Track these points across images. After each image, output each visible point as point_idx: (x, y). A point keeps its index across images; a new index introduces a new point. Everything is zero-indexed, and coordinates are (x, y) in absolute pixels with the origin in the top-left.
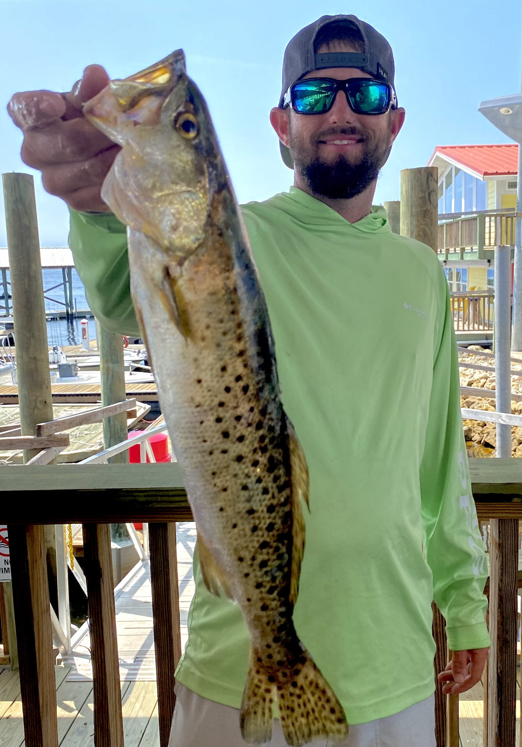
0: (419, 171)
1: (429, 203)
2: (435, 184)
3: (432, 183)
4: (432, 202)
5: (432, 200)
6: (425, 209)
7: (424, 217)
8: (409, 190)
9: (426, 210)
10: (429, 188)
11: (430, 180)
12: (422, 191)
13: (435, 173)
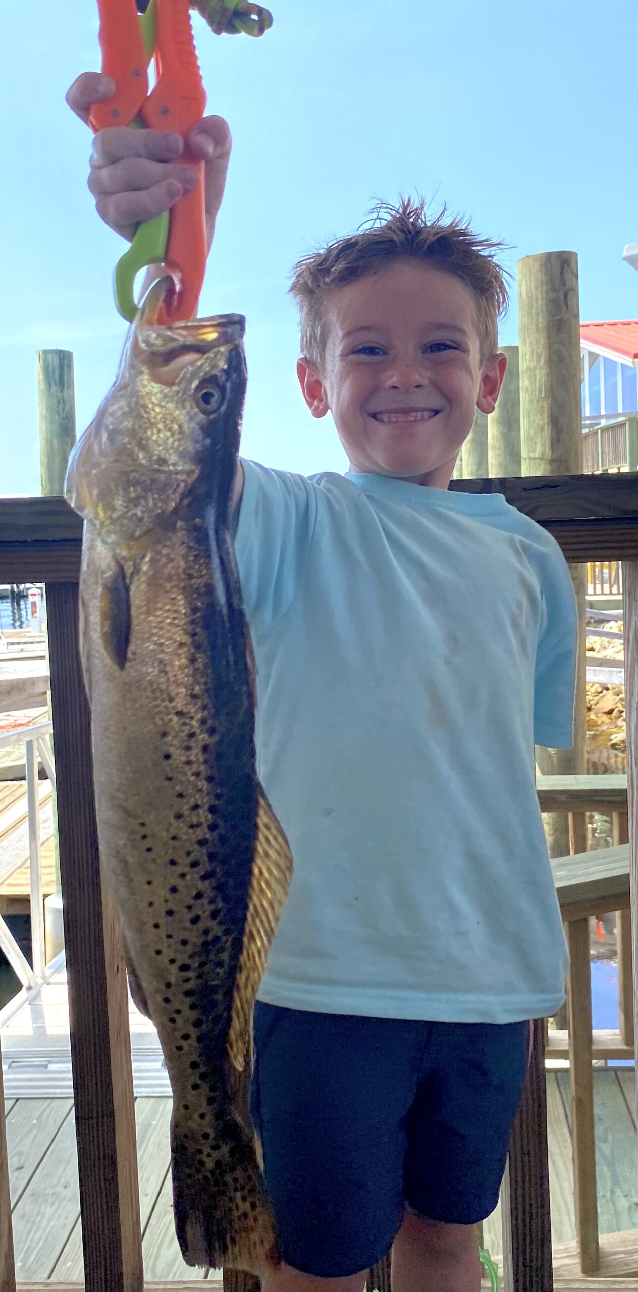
0: (549, 257)
1: (565, 309)
2: (574, 278)
3: (568, 276)
4: (570, 308)
5: (570, 303)
6: (558, 317)
7: (559, 331)
8: (533, 290)
9: (561, 320)
10: (564, 284)
11: (565, 271)
12: (554, 290)
13: (573, 259)
